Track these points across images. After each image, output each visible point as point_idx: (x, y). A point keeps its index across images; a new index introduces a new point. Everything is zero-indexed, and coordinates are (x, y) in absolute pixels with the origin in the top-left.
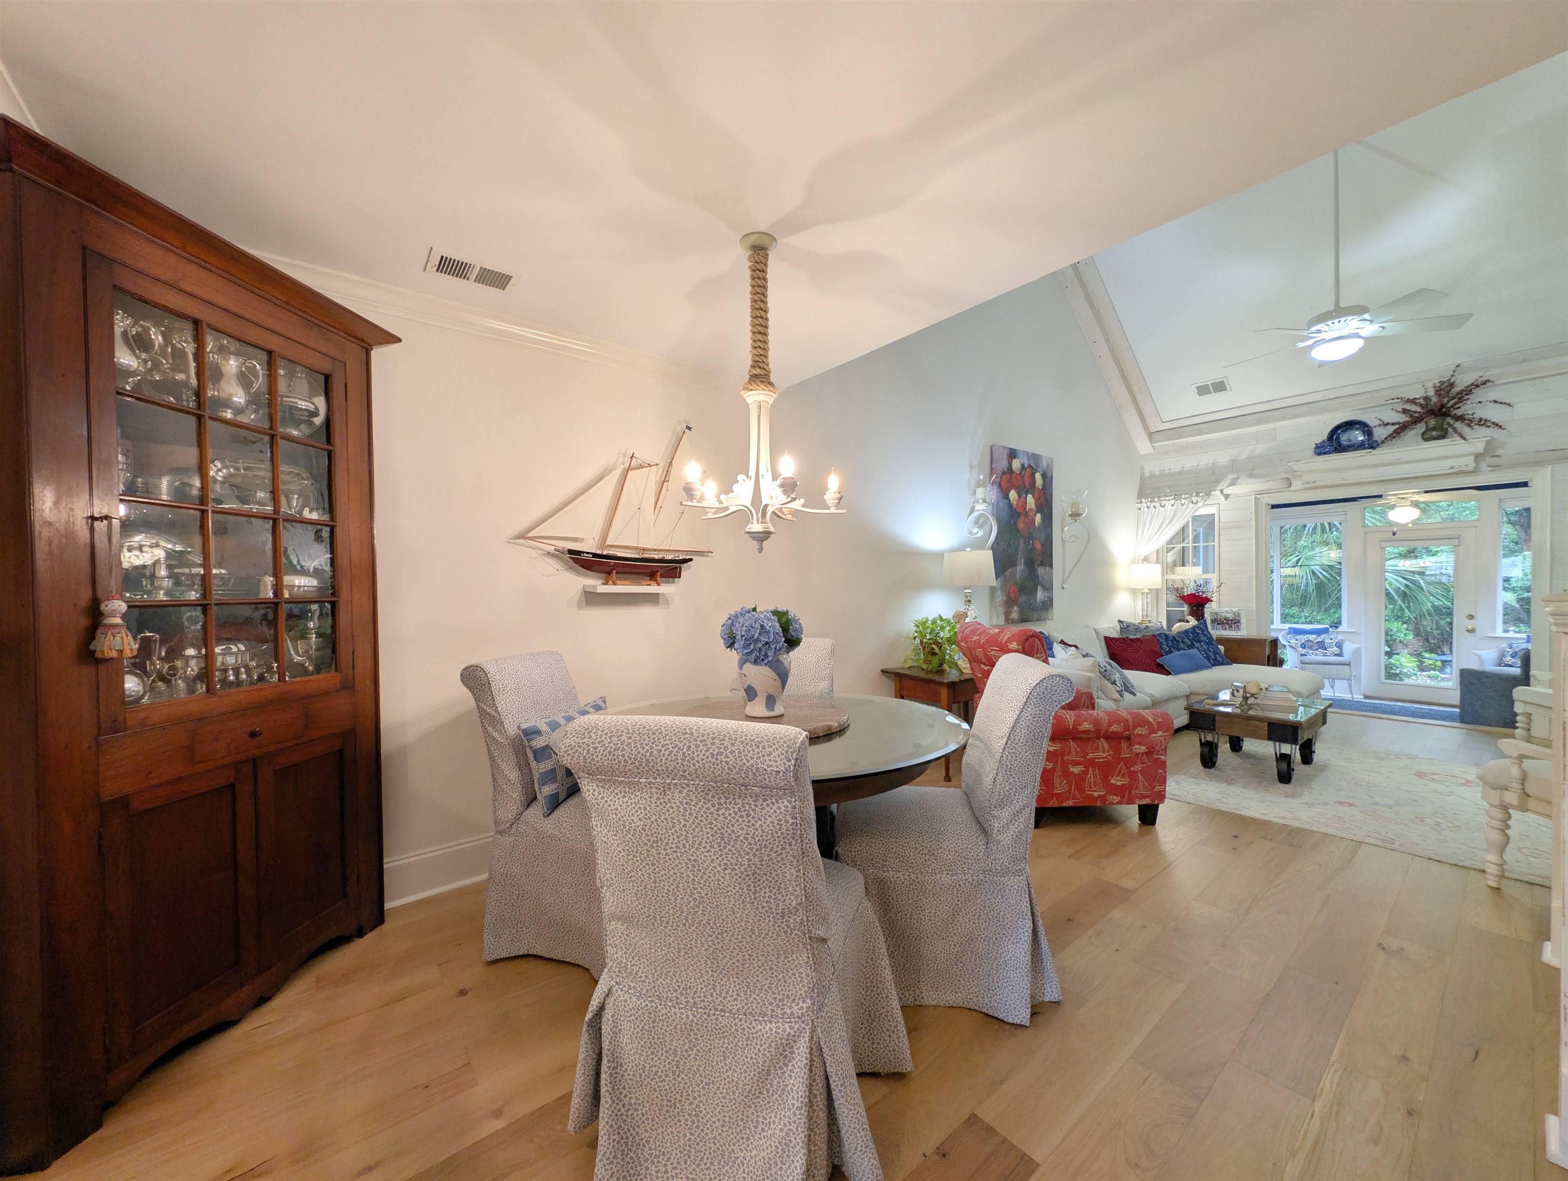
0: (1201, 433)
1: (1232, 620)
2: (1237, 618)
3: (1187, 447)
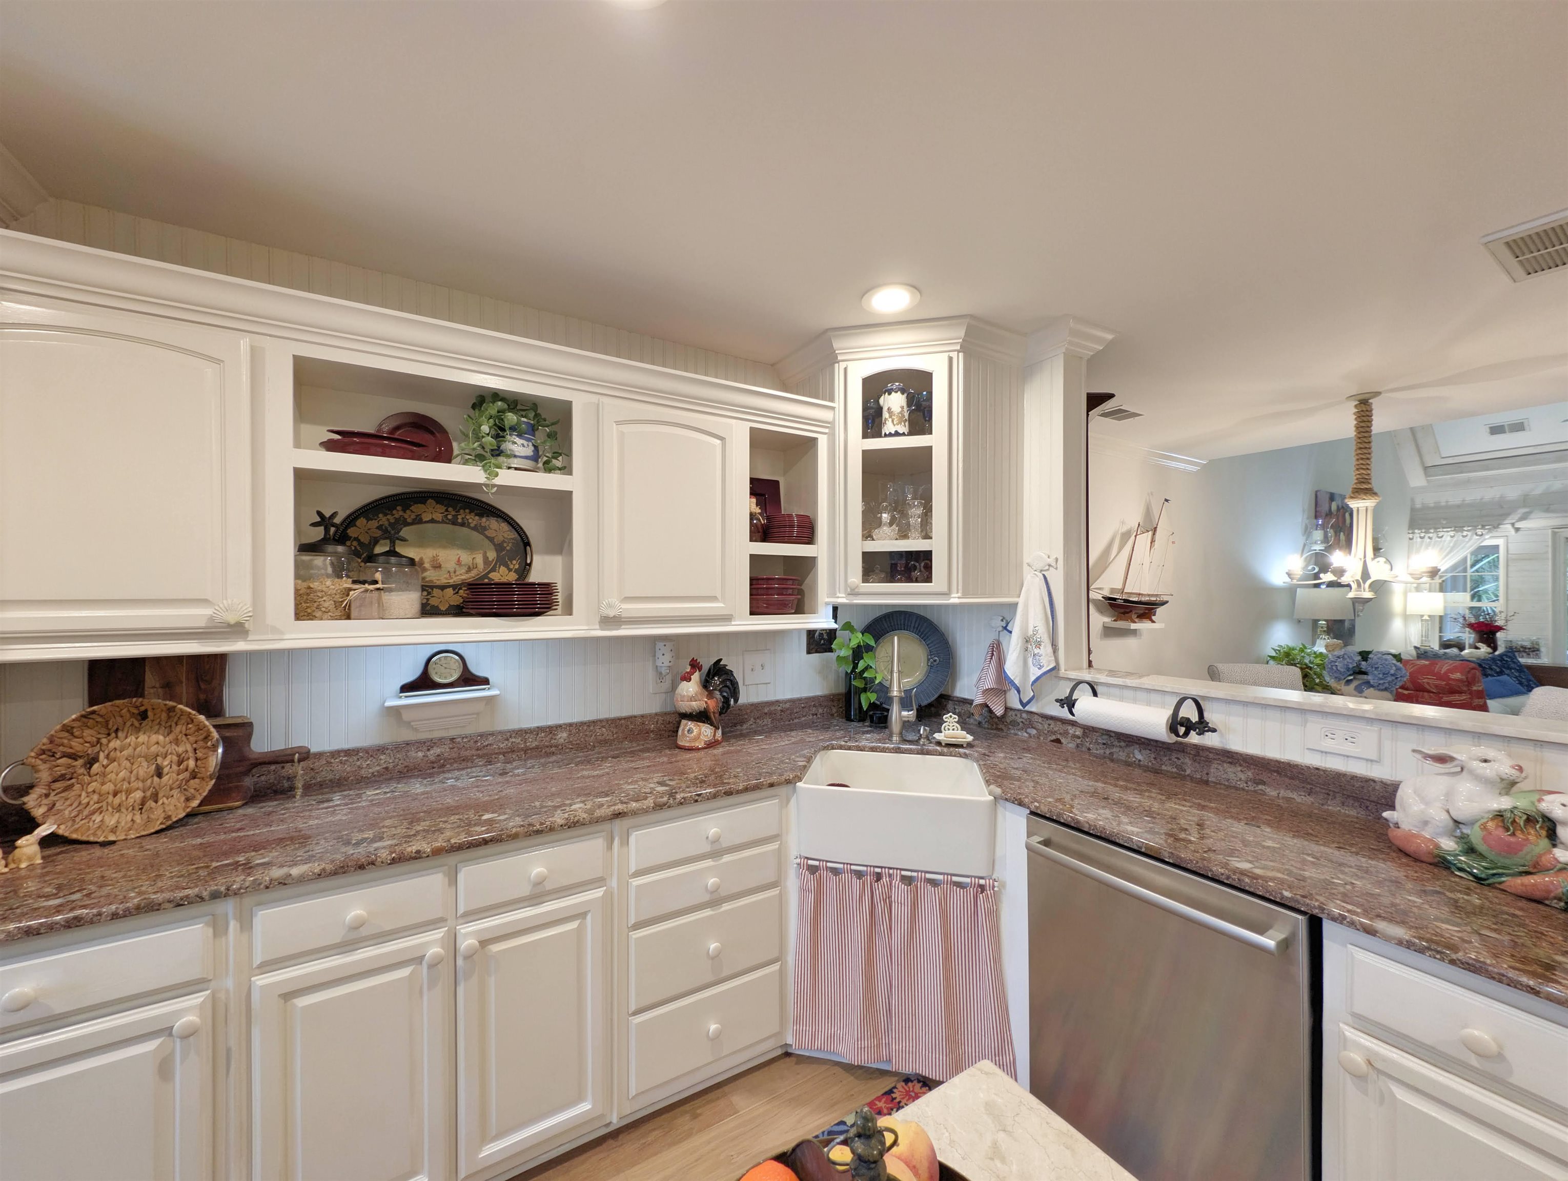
0: (1487, 469)
1: (1529, 649)
2: (1537, 647)
3: (1468, 481)
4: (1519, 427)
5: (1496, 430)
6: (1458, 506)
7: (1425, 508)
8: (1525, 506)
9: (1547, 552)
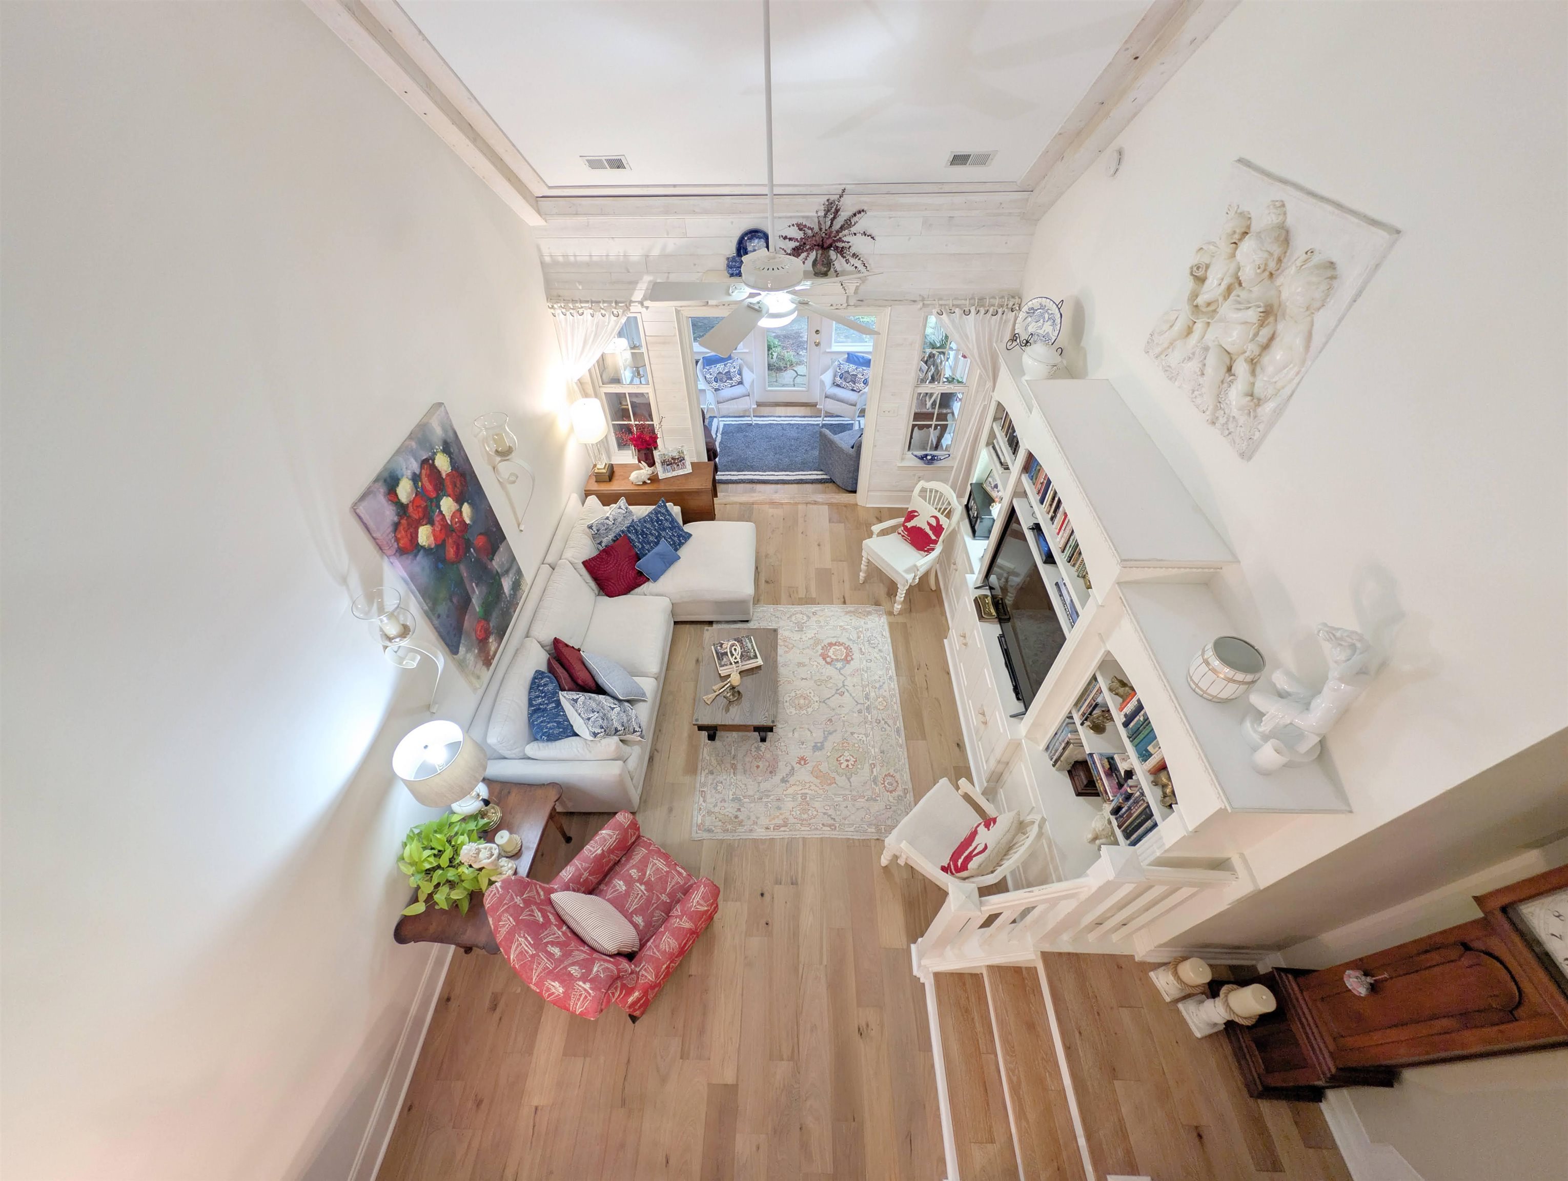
1: (677, 458)
2: (682, 455)
3: (589, 226)
4: (617, 164)
5: (595, 164)
6: (588, 264)
7: (555, 263)
8: (648, 273)
9: (675, 336)
